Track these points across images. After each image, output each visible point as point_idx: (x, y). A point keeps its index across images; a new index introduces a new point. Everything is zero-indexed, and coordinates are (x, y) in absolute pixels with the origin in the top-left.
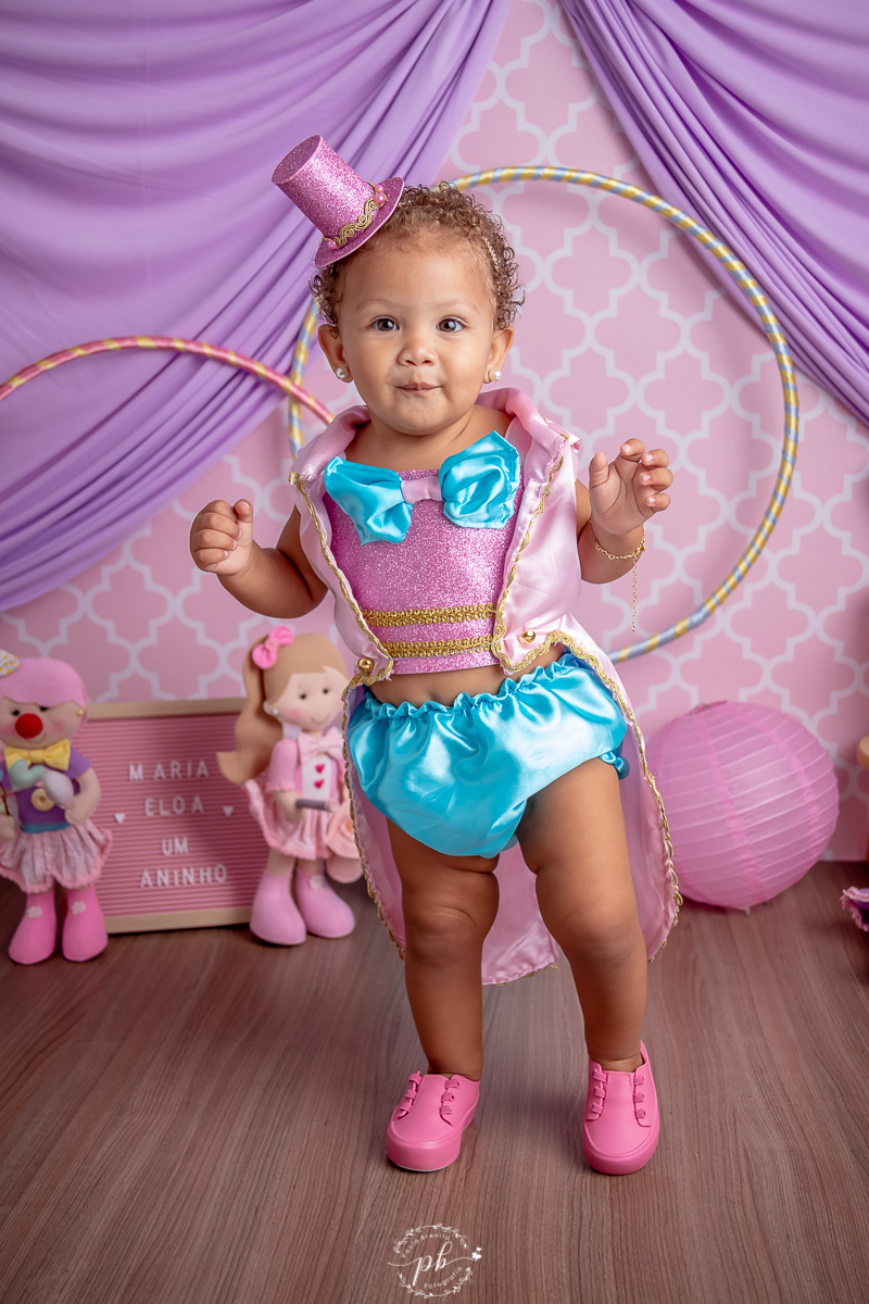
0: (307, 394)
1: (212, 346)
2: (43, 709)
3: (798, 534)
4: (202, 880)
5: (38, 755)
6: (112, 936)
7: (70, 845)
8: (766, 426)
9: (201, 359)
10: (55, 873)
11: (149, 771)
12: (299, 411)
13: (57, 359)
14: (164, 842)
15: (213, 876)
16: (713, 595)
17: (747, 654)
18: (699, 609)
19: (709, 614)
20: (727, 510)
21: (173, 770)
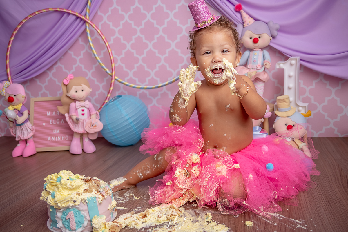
2: (15, 96)
7: (24, 129)
13: (33, 15)
14: (54, 130)
15: (65, 138)
21: (57, 113)
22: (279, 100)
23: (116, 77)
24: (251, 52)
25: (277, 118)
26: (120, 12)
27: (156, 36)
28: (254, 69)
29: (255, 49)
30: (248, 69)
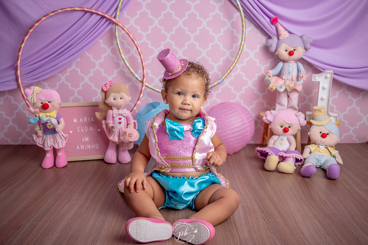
0: (120, 23)
1: (95, 10)
2: (49, 102)
3: (246, 60)
4: (92, 148)
5: (48, 114)
6: (68, 162)
7: (57, 138)
8: (237, 32)
9: (92, 13)
10: (53, 145)
11: (78, 120)
12: (117, 27)
13: (54, 13)
14: (82, 138)
15: (95, 147)
16: (224, 75)
17: (233, 91)
18: (220, 79)
19: (223, 80)
20: (228, 54)
21: (85, 120)
22: (315, 110)
23: (146, 84)
24: (285, 64)
25: (313, 127)
26: (150, 16)
27: (187, 44)
28: (289, 80)
29: (289, 60)
30: (283, 79)
